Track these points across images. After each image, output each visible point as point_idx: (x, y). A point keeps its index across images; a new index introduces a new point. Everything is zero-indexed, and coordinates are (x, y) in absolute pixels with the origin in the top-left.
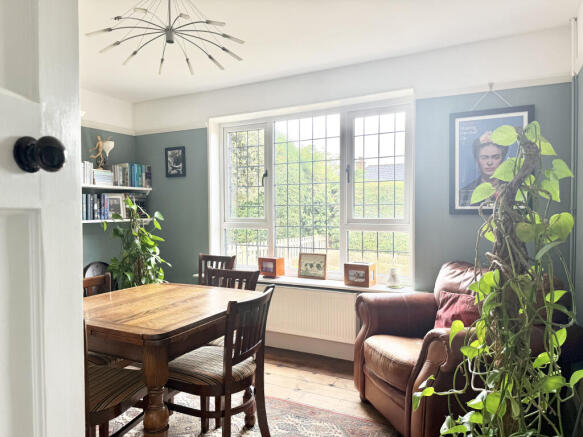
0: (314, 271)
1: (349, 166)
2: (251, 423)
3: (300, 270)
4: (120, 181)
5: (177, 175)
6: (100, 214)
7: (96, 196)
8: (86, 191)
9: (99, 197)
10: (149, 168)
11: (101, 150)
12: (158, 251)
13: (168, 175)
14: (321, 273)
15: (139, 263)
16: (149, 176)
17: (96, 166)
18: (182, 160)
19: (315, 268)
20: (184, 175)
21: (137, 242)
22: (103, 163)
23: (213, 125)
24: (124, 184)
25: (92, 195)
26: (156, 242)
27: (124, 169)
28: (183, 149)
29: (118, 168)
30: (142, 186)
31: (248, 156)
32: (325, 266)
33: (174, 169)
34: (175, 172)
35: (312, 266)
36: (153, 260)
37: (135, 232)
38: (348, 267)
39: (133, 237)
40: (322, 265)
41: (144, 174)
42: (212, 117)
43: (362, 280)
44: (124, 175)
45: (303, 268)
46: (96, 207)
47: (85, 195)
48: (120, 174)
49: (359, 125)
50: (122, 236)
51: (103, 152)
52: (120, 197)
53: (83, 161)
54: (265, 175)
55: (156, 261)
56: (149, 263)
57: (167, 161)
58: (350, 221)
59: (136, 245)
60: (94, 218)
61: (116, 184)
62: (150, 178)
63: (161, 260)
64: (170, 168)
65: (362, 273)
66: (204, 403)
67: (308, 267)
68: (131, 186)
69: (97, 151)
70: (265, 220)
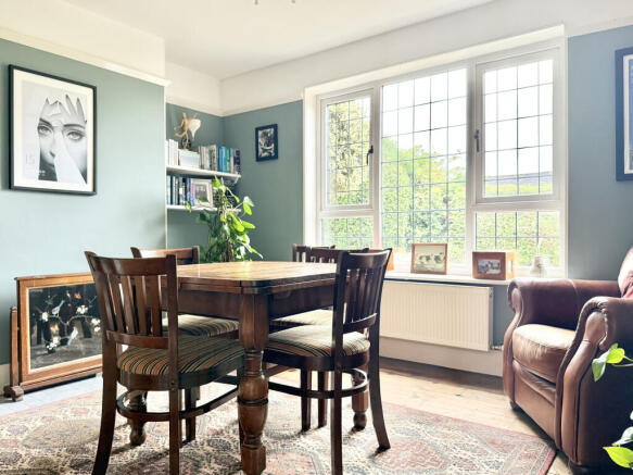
0: (432, 265)
1: (478, 132)
2: (361, 423)
3: (413, 264)
4: (207, 164)
5: (269, 158)
6: (186, 199)
7: (181, 179)
8: (170, 173)
9: (184, 181)
10: (238, 152)
11: (186, 128)
12: (248, 240)
13: (259, 159)
14: (440, 266)
15: (227, 253)
16: (237, 161)
17: (181, 147)
18: (274, 140)
19: (432, 260)
20: (276, 157)
21: (226, 228)
22: (188, 144)
23: (309, 96)
24: (211, 168)
25: (177, 178)
26: (246, 229)
27: (211, 152)
28: (275, 127)
29: (205, 150)
30: (230, 172)
31: (348, 138)
32: (445, 258)
33: (265, 151)
34: (266, 154)
35: (428, 258)
36: (242, 249)
37: (223, 218)
38: (477, 256)
39: (221, 223)
40: (442, 257)
41: (232, 159)
42: (308, 86)
43: (497, 272)
44: (212, 158)
45: (417, 262)
46: (181, 191)
47: (169, 178)
48: (206, 156)
49: (490, 80)
50: (209, 222)
51: (189, 132)
52: (207, 183)
53: (167, 139)
54: (371, 151)
55: (246, 250)
56: (239, 253)
57: (257, 142)
58: (480, 200)
59: (225, 232)
60: (179, 204)
61: (202, 167)
62: (239, 163)
63: (251, 250)
64: (260, 150)
65: (496, 262)
66: (305, 379)
67: (424, 260)
68: (219, 170)
69: (182, 130)
70: (370, 206)
